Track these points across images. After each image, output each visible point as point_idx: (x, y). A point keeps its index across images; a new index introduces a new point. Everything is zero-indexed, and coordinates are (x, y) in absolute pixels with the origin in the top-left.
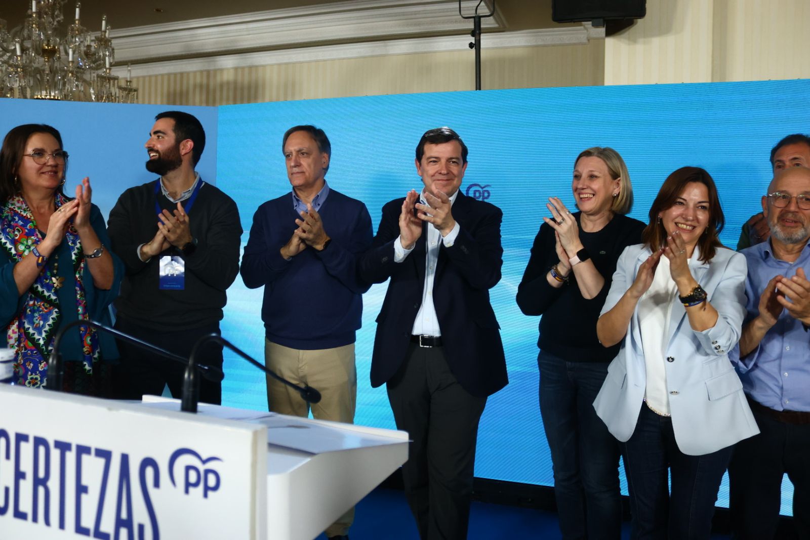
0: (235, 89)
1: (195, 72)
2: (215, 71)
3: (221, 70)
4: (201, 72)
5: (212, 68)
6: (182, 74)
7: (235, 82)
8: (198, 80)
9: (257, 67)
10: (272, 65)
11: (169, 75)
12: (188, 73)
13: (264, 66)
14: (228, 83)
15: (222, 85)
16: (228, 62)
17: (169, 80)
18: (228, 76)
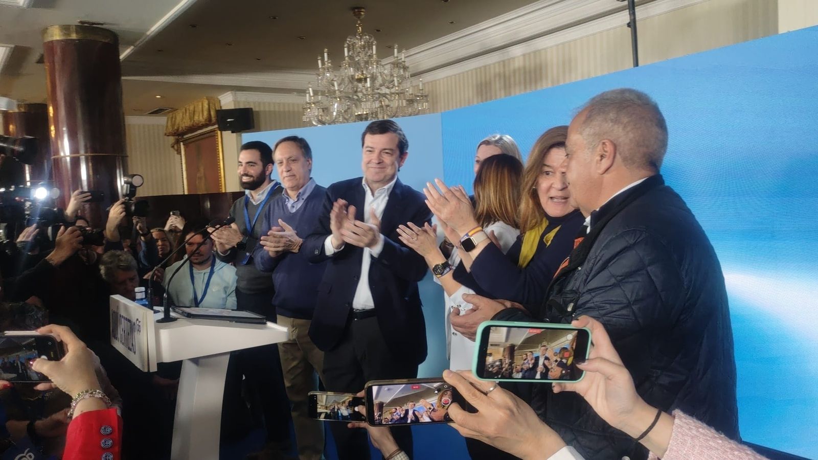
0: (525, 73)
1: (494, 64)
2: (509, 60)
3: (514, 58)
4: (499, 62)
5: (506, 58)
6: (485, 67)
7: (525, 68)
8: (497, 70)
9: (539, 51)
10: (551, 47)
11: (476, 69)
12: (489, 65)
13: (545, 49)
14: (519, 69)
15: (514, 71)
16: (517, 51)
17: (476, 73)
18: (518, 63)
